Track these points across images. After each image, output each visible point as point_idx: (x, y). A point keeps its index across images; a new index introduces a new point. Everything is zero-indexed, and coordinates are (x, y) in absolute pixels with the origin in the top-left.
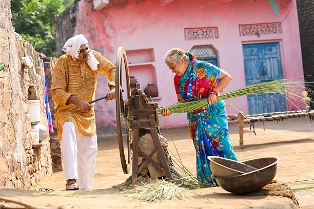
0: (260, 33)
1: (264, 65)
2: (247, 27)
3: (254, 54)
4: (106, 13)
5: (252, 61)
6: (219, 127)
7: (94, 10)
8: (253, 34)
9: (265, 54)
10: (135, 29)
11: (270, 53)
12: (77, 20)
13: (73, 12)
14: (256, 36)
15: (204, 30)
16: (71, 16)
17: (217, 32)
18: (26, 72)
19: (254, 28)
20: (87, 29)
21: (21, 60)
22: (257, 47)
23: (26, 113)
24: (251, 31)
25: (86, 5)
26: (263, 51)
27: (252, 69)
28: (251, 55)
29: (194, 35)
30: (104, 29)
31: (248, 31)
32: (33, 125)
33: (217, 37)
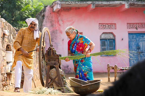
0: (138, 28)
1: (139, 44)
2: (131, 24)
3: (134, 38)
4: (60, 13)
5: (133, 42)
6: (88, 68)
7: (54, 12)
8: (134, 28)
9: (140, 39)
10: (74, 22)
11: (143, 38)
12: (45, 16)
13: (43, 12)
14: (136, 29)
15: (109, 25)
16: (42, 14)
17: (116, 26)
18: (6, 38)
19: (135, 25)
20: (50, 21)
21: (3, 31)
22: (136, 35)
23: (4, 57)
24: (133, 27)
25: (50, 9)
26: (139, 37)
27: (133, 46)
28: (133, 39)
29: (103, 27)
30: (58, 21)
31: (132, 26)
32: (7, 63)
33: (115, 29)
